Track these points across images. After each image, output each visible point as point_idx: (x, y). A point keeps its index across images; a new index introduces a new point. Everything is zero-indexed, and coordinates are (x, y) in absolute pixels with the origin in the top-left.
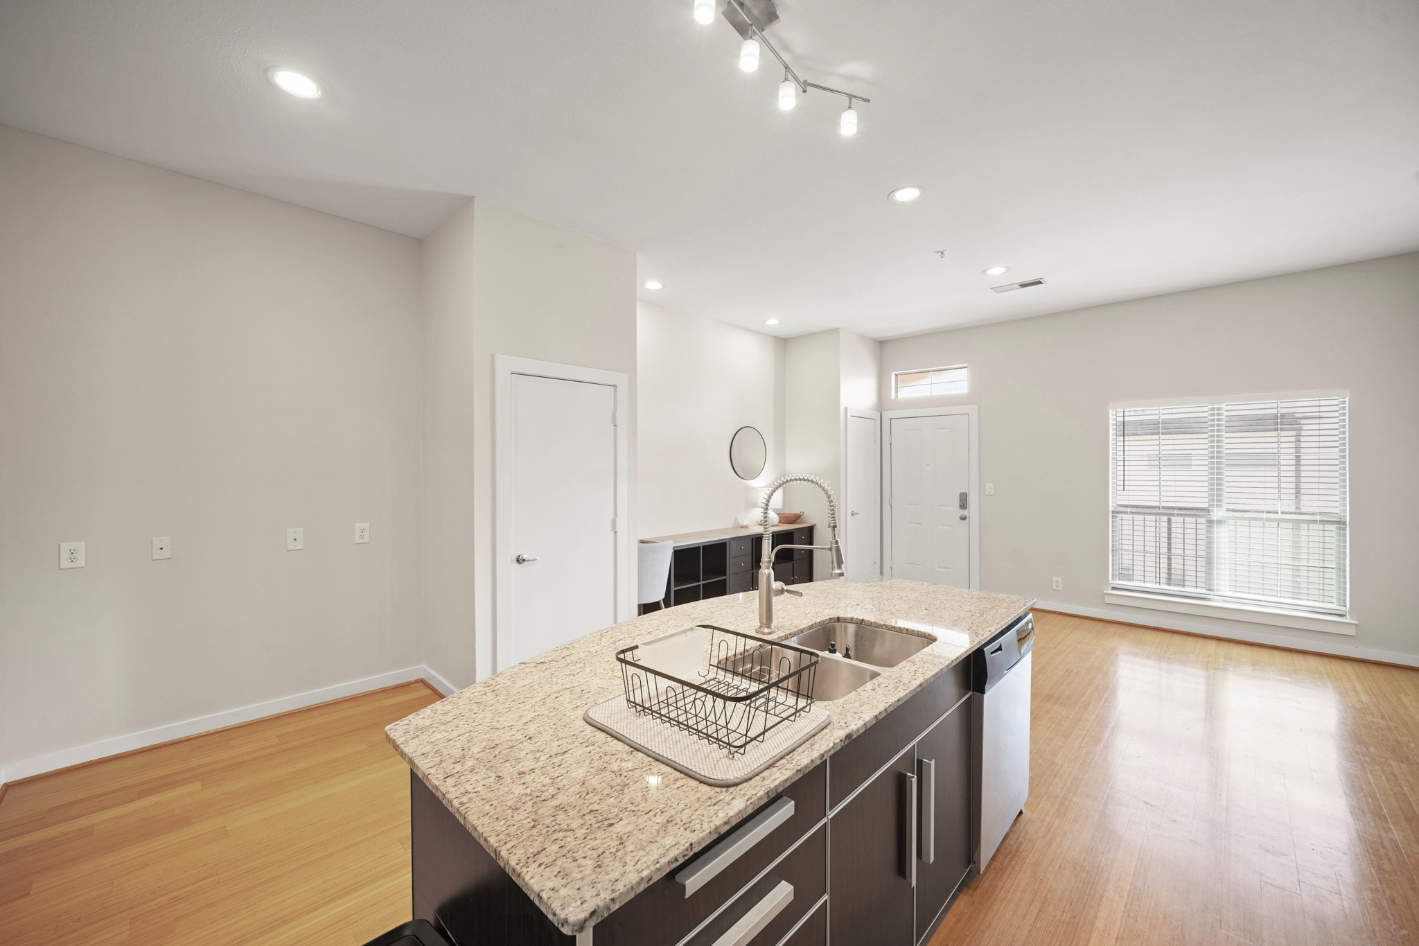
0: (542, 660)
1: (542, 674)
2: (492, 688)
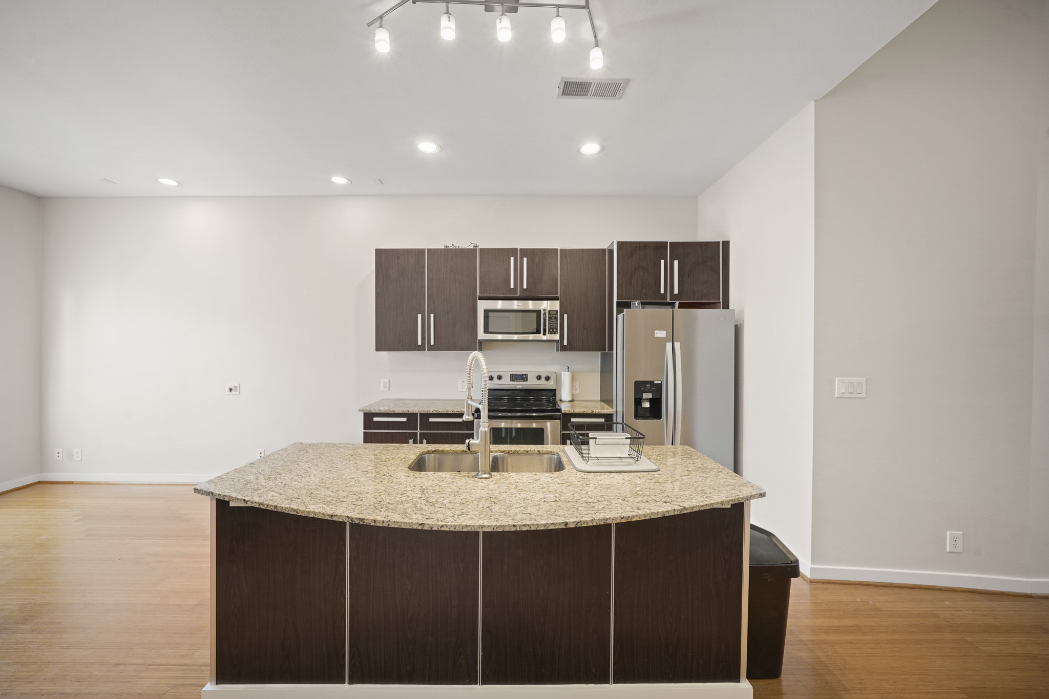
0: (665, 504)
1: (669, 495)
2: (706, 495)
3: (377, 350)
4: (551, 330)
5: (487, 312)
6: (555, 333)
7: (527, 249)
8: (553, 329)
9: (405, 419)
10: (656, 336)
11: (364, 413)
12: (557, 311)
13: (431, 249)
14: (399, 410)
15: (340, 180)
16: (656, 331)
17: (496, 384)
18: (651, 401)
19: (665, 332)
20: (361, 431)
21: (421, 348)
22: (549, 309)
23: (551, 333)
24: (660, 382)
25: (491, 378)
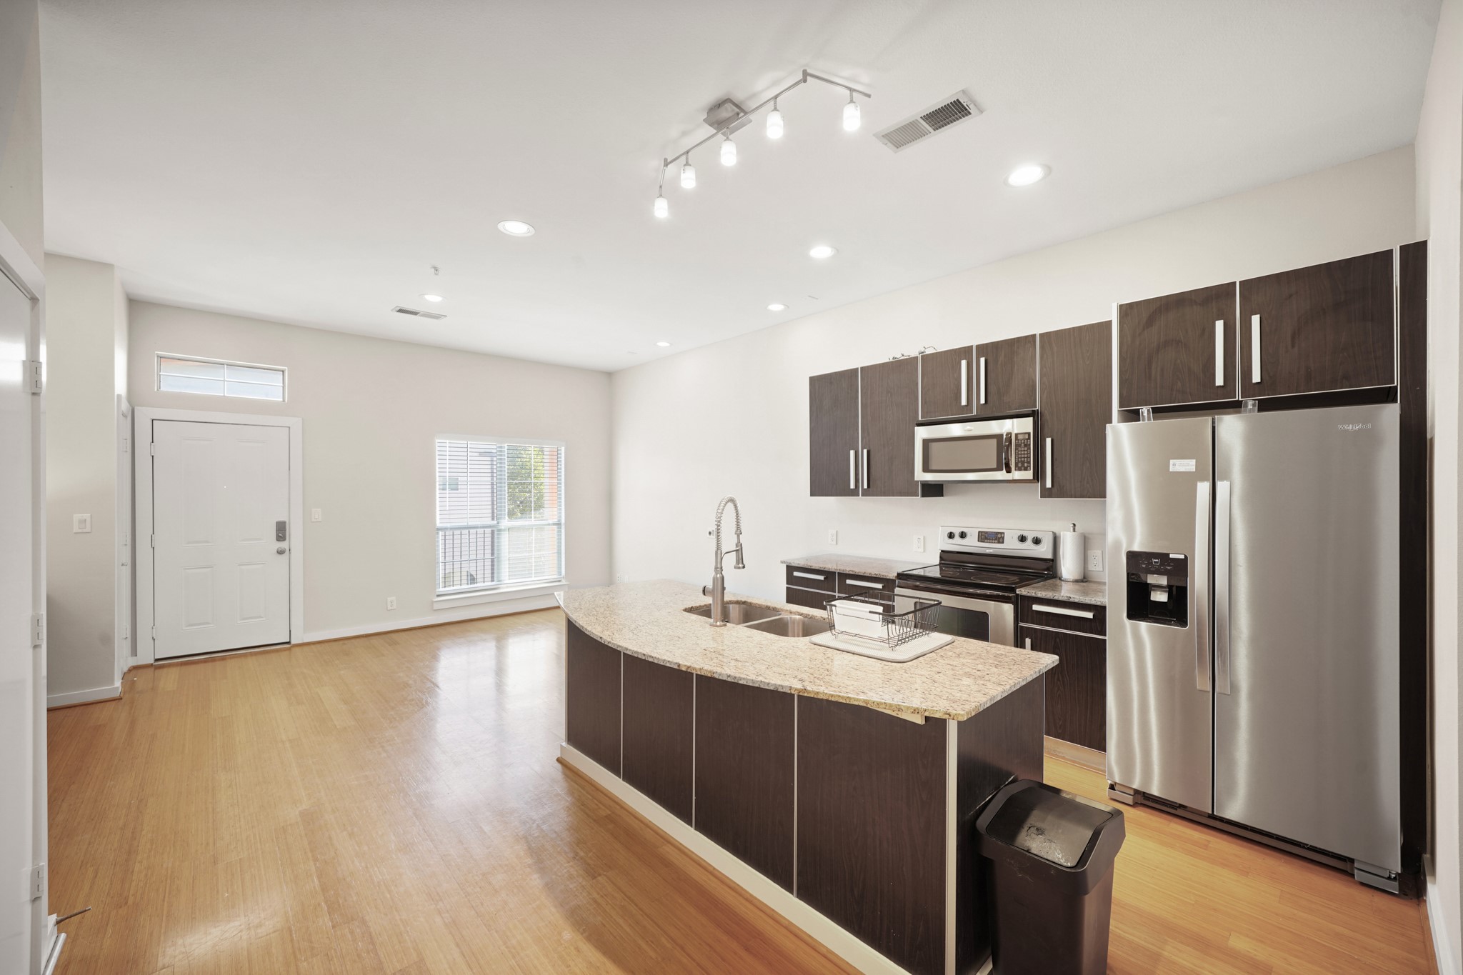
3: (811, 495)
4: (1020, 465)
5: (926, 443)
6: (1026, 469)
7: (987, 344)
8: (1023, 463)
9: (821, 578)
10: (1172, 469)
11: (787, 566)
12: (1029, 434)
13: (865, 367)
14: (816, 566)
15: (776, 307)
16: (1172, 462)
17: (956, 545)
18: (1170, 589)
19: (1193, 462)
20: (783, 586)
21: (854, 493)
22: (1016, 431)
23: (1019, 469)
24: (1182, 557)
25: (951, 536)
